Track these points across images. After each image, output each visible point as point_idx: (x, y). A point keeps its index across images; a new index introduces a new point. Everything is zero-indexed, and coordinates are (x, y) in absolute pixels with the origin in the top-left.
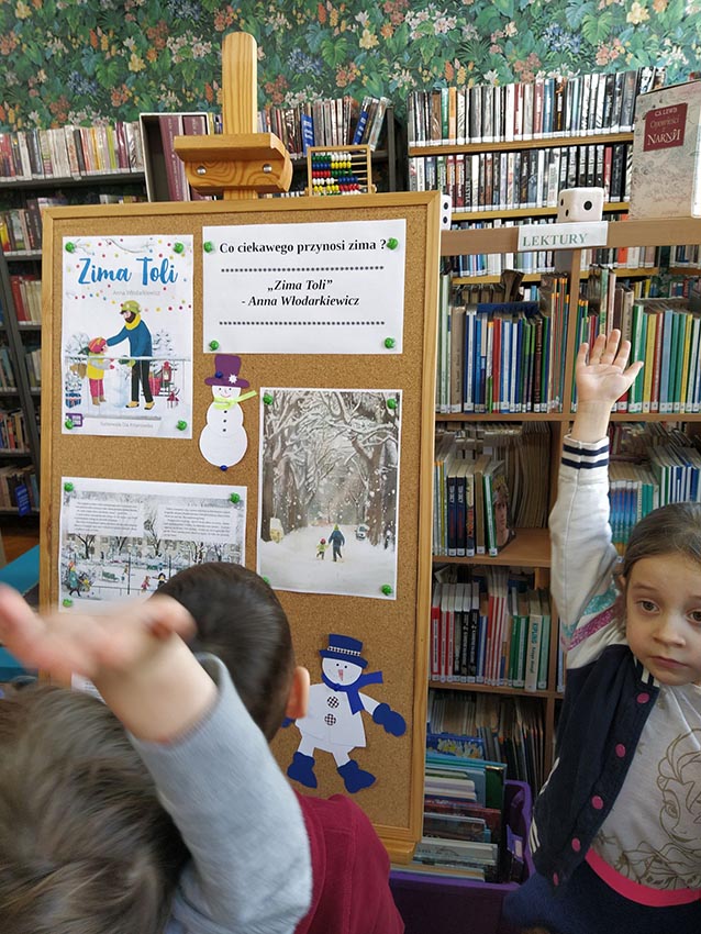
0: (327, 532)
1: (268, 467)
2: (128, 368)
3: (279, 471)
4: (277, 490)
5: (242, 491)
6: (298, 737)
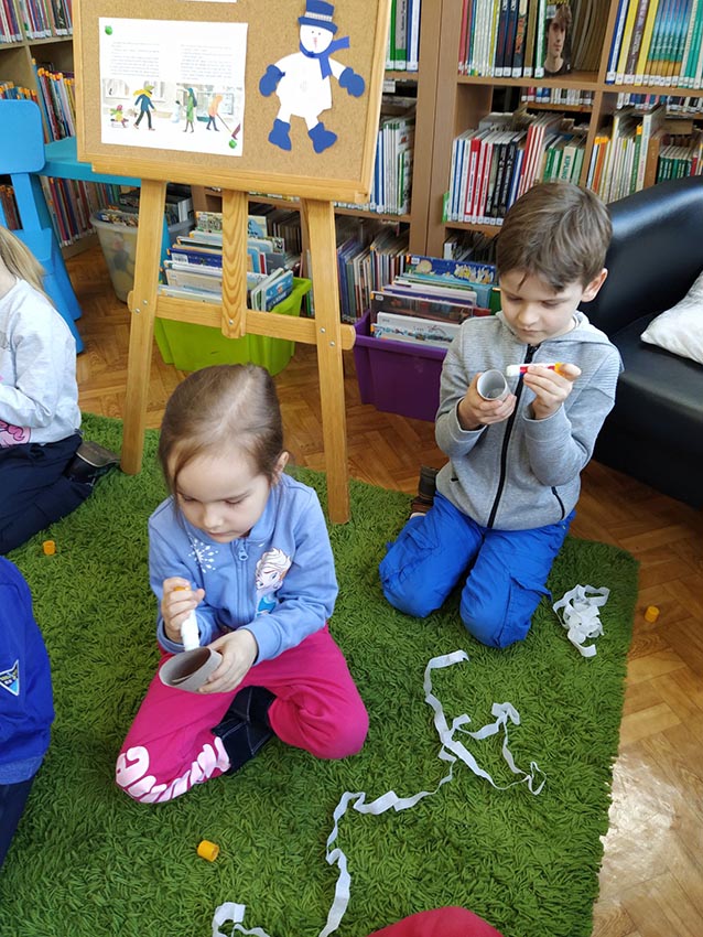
6: (278, 105)
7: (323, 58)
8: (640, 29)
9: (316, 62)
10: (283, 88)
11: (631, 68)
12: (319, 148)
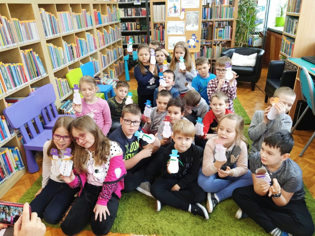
0: (192, 25)
1: (187, 19)
2: (174, 10)
4: (188, 21)
5: (184, 21)
6: (189, 44)
7: (194, 39)
8: (217, 34)
10: (190, 42)
11: (216, 38)
12: (194, 48)
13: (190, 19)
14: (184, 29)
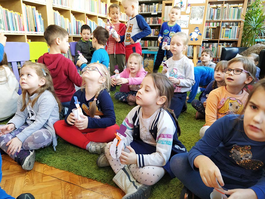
0: (197, 18)
2: (180, 5)
3: (193, 14)
4: (192, 15)
5: (189, 16)
6: (191, 37)
7: (197, 32)
8: (223, 34)
9: (196, 33)
10: (192, 35)
11: (223, 38)
12: (196, 40)
13: (195, 13)
14: (188, 22)
